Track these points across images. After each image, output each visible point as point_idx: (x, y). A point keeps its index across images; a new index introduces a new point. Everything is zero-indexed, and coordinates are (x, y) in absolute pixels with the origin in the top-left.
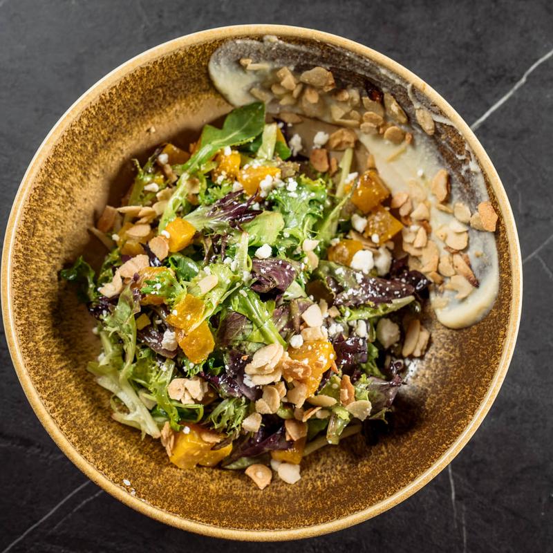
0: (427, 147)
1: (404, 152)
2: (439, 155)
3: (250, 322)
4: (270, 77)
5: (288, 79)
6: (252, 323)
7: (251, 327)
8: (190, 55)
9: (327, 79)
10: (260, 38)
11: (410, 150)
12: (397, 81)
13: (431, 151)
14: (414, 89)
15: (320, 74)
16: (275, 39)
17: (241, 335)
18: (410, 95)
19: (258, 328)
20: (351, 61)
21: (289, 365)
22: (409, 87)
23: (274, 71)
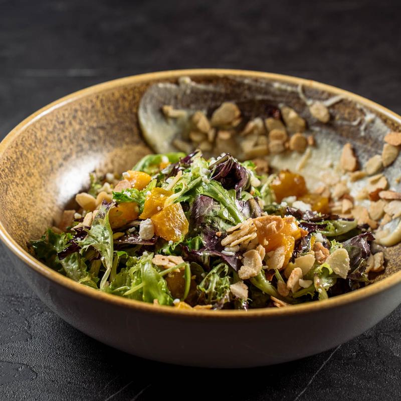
0: (327, 139)
1: (310, 156)
2: (338, 138)
3: (217, 203)
4: (188, 126)
5: (202, 121)
6: (219, 204)
7: (219, 206)
8: (124, 98)
9: (233, 112)
10: (176, 81)
11: (315, 152)
12: (289, 89)
13: (332, 140)
14: (304, 89)
15: (228, 110)
16: (188, 80)
17: (211, 211)
18: (302, 96)
19: (226, 207)
20: (250, 88)
21: (261, 222)
22: (299, 89)
23: (191, 118)
